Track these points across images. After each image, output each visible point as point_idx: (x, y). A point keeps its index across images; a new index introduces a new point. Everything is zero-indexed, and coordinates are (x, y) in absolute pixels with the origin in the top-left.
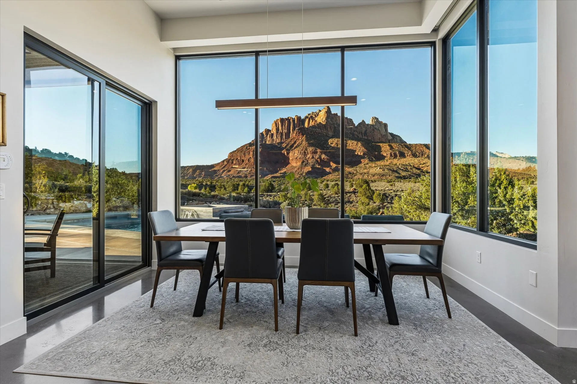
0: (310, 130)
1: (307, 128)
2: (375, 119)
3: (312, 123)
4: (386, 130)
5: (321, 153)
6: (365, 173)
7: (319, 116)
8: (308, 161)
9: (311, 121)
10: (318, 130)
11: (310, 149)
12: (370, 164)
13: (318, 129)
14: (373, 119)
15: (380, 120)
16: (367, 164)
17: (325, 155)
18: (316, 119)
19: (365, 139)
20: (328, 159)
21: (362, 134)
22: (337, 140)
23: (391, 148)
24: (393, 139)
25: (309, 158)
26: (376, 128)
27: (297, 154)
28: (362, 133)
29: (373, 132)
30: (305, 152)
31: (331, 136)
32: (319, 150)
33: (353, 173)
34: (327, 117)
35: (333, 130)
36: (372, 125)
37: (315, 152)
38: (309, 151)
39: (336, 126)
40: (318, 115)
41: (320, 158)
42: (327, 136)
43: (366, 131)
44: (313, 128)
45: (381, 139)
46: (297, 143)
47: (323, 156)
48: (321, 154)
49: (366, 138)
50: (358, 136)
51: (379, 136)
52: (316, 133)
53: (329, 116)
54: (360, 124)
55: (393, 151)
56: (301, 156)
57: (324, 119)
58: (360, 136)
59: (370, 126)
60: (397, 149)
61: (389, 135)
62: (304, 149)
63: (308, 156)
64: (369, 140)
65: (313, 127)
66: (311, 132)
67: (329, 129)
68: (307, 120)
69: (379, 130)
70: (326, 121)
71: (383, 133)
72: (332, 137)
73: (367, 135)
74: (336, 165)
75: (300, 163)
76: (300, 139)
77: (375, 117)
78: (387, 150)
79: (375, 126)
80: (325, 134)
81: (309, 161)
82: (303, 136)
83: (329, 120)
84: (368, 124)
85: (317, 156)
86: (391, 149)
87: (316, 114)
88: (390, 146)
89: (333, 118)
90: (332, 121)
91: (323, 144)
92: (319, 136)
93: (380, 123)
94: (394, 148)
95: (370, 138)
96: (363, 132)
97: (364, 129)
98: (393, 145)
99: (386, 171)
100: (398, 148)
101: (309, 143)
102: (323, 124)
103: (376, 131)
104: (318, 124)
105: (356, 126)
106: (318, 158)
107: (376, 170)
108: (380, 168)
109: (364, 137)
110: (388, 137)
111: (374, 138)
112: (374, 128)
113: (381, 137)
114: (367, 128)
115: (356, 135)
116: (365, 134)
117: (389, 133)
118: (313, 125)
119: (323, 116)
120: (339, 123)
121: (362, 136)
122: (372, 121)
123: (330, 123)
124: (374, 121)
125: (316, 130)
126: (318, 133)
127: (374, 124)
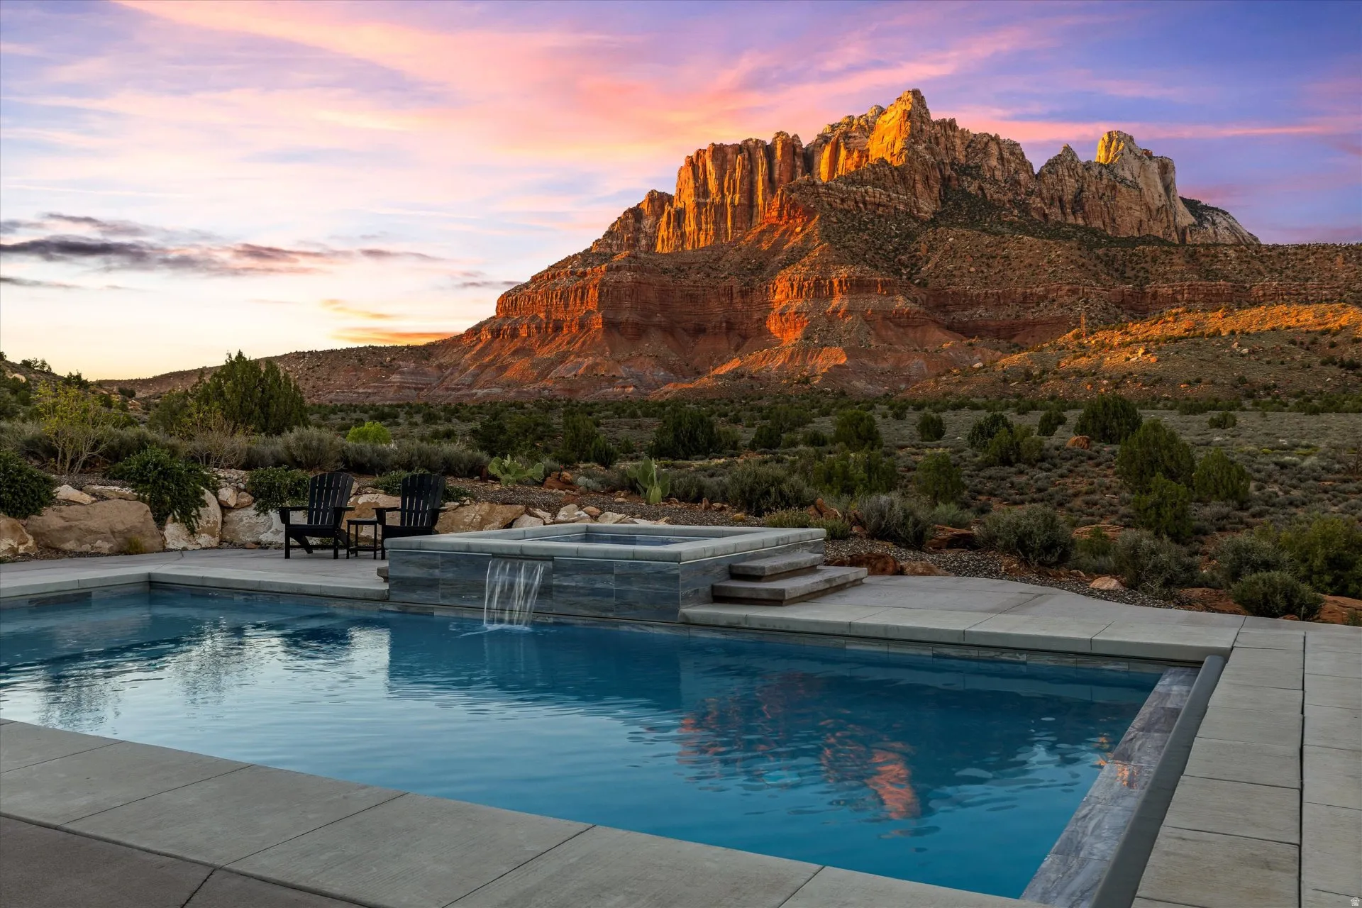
0: (840, 191)
1: (827, 187)
2: (1119, 141)
3: (847, 163)
4: (1169, 186)
5: (888, 288)
7: (876, 134)
8: (831, 323)
9: (843, 153)
10: (874, 193)
11: (842, 273)
13: (874, 186)
14: (1111, 139)
15: (1141, 143)
17: (906, 296)
18: (865, 144)
19: (1076, 227)
20: (917, 312)
21: (1062, 207)
22: (953, 234)
24: (1200, 224)
25: (835, 311)
26: (1123, 180)
27: (784, 295)
28: (1061, 200)
29: (1113, 198)
30: (818, 288)
31: (929, 216)
32: (876, 278)
34: (912, 135)
35: (936, 190)
36: (1107, 166)
37: (864, 287)
38: (836, 283)
39: (948, 172)
40: (871, 130)
41: (883, 310)
42: (910, 215)
43: (1081, 190)
44: (853, 182)
45: (1145, 226)
46: (786, 248)
47: (898, 302)
48: (888, 295)
49: (1080, 222)
50: (1045, 216)
51: (1138, 213)
52: (865, 203)
53: (922, 130)
54: (1052, 164)
56: (800, 302)
57: (899, 145)
58: (1055, 213)
59: (1095, 171)
61: (1181, 207)
62: (815, 275)
63: (834, 302)
64: (1094, 232)
65: (853, 178)
66: (843, 200)
67: (919, 186)
68: (826, 153)
69: (1135, 186)
70: (905, 151)
71: (1156, 196)
73: (1083, 208)
75: (800, 333)
76: (798, 229)
77: (1119, 132)
79: (1120, 173)
80: (902, 207)
81: (835, 324)
82: (809, 221)
83: (922, 147)
84: (1089, 162)
85: (872, 303)
87: (862, 121)
89: (937, 138)
90: (933, 153)
91: (896, 249)
92: (880, 216)
93: (1140, 158)
95: (1098, 224)
96: (1068, 197)
97: (1071, 185)
101: (834, 249)
102: (895, 164)
103: (1124, 190)
104: (873, 166)
105: (1036, 171)
107: (1128, 359)
109: (1071, 219)
110: (1178, 219)
111: (1114, 220)
112: (1116, 177)
113: (1144, 218)
114: (1083, 178)
115: (1036, 209)
116: (1078, 203)
117: (1183, 199)
118: (853, 169)
119: (893, 133)
120: (963, 160)
121: (1064, 214)
122: (1108, 149)
123: (924, 162)
124: (1117, 148)
125: (866, 192)
126: (873, 204)
127: (1116, 161)
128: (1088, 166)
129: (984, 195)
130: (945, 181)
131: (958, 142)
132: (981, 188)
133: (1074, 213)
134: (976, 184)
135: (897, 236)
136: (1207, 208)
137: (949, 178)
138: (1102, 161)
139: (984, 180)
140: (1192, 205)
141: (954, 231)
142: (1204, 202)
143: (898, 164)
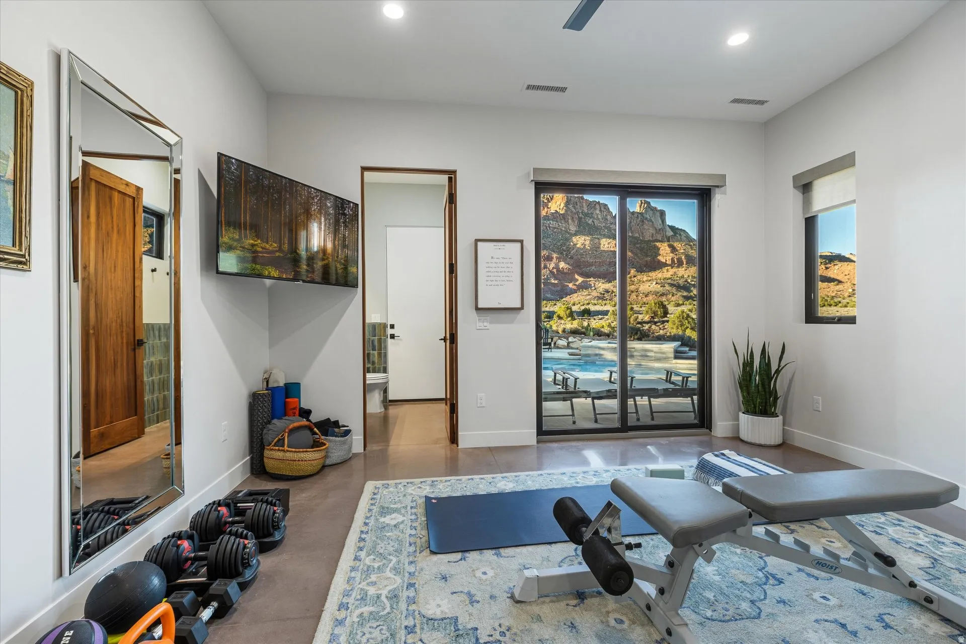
2: (644, 204)
4: (663, 221)
5: (559, 259)
6: (632, 292)
7: (554, 201)
10: (553, 224)
12: (639, 277)
13: (552, 220)
14: (642, 203)
15: (653, 205)
16: (634, 276)
17: (566, 263)
18: (550, 205)
20: (569, 268)
22: (583, 239)
23: (673, 249)
24: (675, 235)
26: (646, 218)
29: (643, 225)
31: (574, 232)
32: (555, 255)
33: (613, 291)
34: (567, 202)
35: (576, 222)
36: (640, 213)
37: (549, 258)
39: (581, 215)
40: (552, 199)
41: (557, 267)
42: (566, 232)
43: (631, 222)
45: (654, 236)
47: (562, 265)
48: (559, 262)
49: (630, 234)
51: (652, 231)
52: (549, 227)
53: (571, 200)
55: (676, 255)
57: (562, 205)
59: (636, 215)
60: (682, 251)
61: (668, 229)
64: (636, 238)
65: (545, 218)
67: (570, 221)
69: (651, 221)
70: (564, 207)
71: (659, 225)
72: (575, 235)
74: (583, 279)
78: (667, 253)
79: (645, 216)
80: (563, 229)
83: (570, 206)
85: (553, 265)
86: (672, 252)
87: (548, 197)
88: (671, 246)
89: (576, 203)
90: (575, 209)
91: (561, 245)
92: (555, 232)
93: (652, 210)
94: (677, 251)
95: (637, 235)
98: (675, 244)
99: (668, 287)
100: (684, 250)
102: (561, 212)
103: (647, 222)
104: (553, 213)
106: (553, 268)
107: (649, 286)
108: (657, 283)
110: (667, 233)
111: (643, 234)
112: (644, 218)
113: (654, 232)
114: (632, 218)
116: (630, 228)
117: (668, 225)
118: (545, 214)
119: (560, 201)
120: (586, 211)
122: (640, 206)
123: (572, 212)
124: (644, 206)
125: (550, 223)
126: (553, 228)
127: (644, 211)
128: (634, 214)
129: (594, 224)
130: (580, 219)
132: (593, 222)
134: (591, 220)
135: (561, 240)
136: (678, 230)
137: (581, 218)
138: (638, 211)
139: (594, 218)
140: (672, 228)
141: (583, 238)
142: (677, 227)
143: (562, 212)
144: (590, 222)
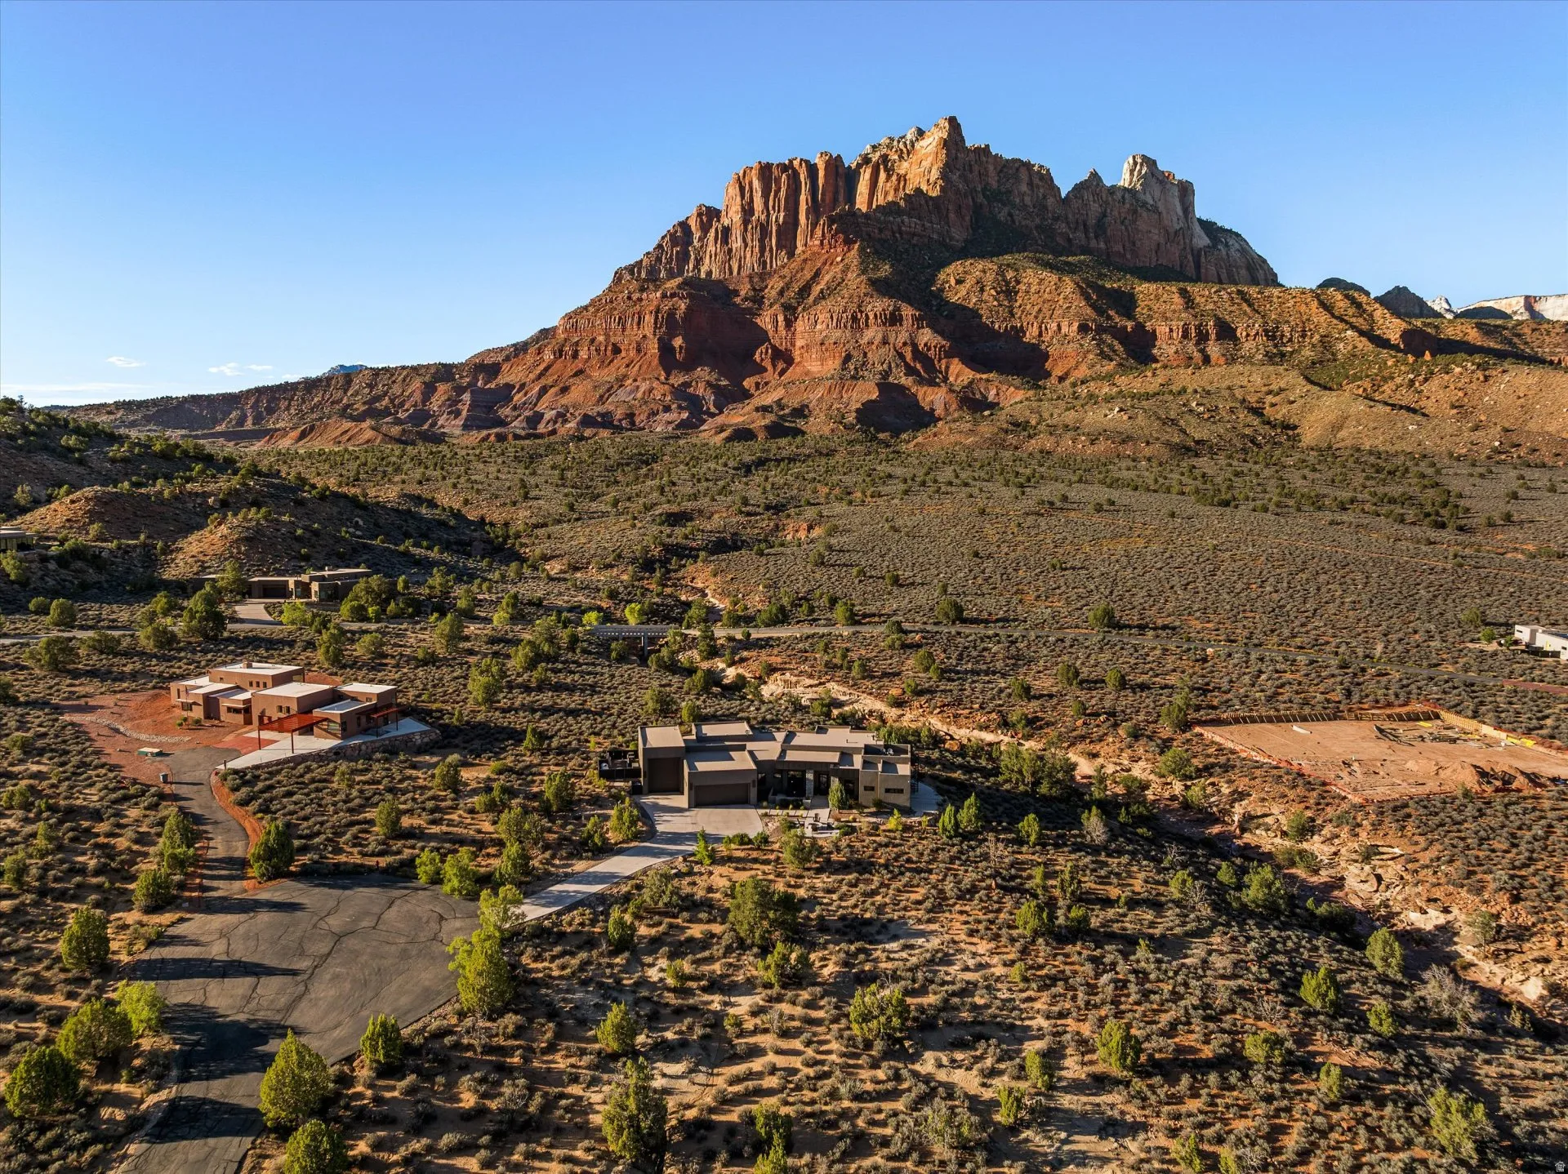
0: (878, 220)
1: (866, 216)
2: (1142, 165)
3: (886, 193)
4: (1188, 208)
5: (918, 321)
7: (914, 158)
8: (865, 354)
9: (883, 175)
10: (910, 223)
11: (879, 305)
13: (910, 217)
14: (1135, 163)
15: (1161, 166)
17: (936, 331)
18: (903, 167)
19: (1097, 250)
20: (942, 345)
21: (1086, 231)
22: (980, 267)
25: (870, 343)
26: (1145, 204)
27: (824, 326)
28: (1085, 225)
29: (1134, 221)
30: (854, 319)
31: (959, 249)
32: (908, 311)
34: (946, 165)
35: (968, 218)
36: (1131, 190)
37: (894, 319)
38: (871, 316)
39: (980, 199)
40: (910, 152)
41: (910, 344)
42: (942, 245)
43: (1104, 215)
44: (891, 213)
46: (827, 278)
47: (925, 336)
48: (916, 330)
49: (1102, 245)
50: (1069, 240)
51: (1156, 236)
52: (901, 231)
53: (956, 159)
54: (1079, 188)
56: (838, 333)
57: (935, 172)
58: (1079, 238)
59: (1119, 195)
60: (1210, 307)
61: (1197, 229)
62: (853, 307)
63: (869, 334)
64: (1115, 253)
65: (891, 208)
66: (881, 230)
67: (952, 215)
68: (865, 176)
69: (1155, 210)
70: (940, 182)
71: (1175, 218)
72: (963, 253)
73: (1105, 233)
74: (970, 375)
75: (838, 363)
76: (839, 259)
77: (1144, 157)
79: (1142, 198)
80: (935, 237)
81: (870, 355)
82: (850, 249)
83: (955, 176)
84: (1113, 187)
85: (903, 336)
87: (901, 146)
89: (970, 165)
90: (967, 183)
91: (928, 280)
92: (915, 247)
93: (1163, 181)
95: (1117, 247)
96: (1092, 222)
97: (1095, 208)
100: (1215, 303)
101: (873, 283)
102: (931, 194)
103: (1146, 212)
104: (910, 195)
105: (1063, 196)
106: (902, 348)
109: (1094, 242)
110: (1193, 241)
111: (1134, 244)
112: (1137, 201)
113: (1162, 241)
114: (1106, 202)
115: (1061, 234)
116: (1100, 228)
117: (1199, 220)
118: (891, 199)
119: (930, 159)
120: (995, 185)
121: (1087, 238)
122: (1132, 172)
123: (958, 192)
124: (1141, 171)
125: (903, 220)
126: (908, 233)
127: (1138, 187)
128: (1113, 190)
129: (1013, 222)
130: (978, 208)
131: (991, 168)
132: (1010, 215)
133: (1096, 237)
134: (1006, 210)
136: (1222, 230)
137: (981, 205)
138: (1126, 186)
139: (1014, 206)
140: (1208, 227)
141: (981, 264)
142: (1219, 224)
143: (935, 193)
144: (1002, 216)
